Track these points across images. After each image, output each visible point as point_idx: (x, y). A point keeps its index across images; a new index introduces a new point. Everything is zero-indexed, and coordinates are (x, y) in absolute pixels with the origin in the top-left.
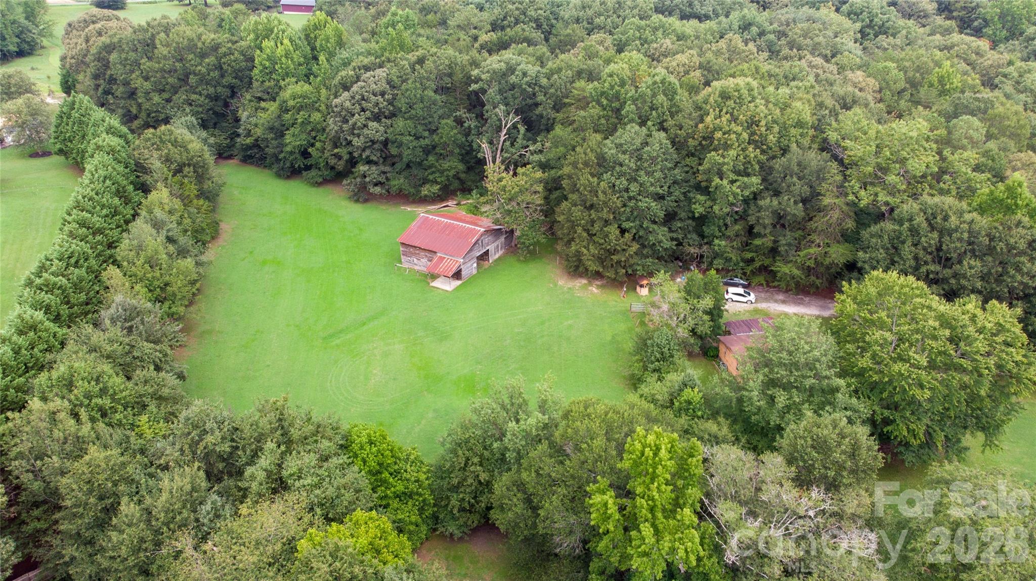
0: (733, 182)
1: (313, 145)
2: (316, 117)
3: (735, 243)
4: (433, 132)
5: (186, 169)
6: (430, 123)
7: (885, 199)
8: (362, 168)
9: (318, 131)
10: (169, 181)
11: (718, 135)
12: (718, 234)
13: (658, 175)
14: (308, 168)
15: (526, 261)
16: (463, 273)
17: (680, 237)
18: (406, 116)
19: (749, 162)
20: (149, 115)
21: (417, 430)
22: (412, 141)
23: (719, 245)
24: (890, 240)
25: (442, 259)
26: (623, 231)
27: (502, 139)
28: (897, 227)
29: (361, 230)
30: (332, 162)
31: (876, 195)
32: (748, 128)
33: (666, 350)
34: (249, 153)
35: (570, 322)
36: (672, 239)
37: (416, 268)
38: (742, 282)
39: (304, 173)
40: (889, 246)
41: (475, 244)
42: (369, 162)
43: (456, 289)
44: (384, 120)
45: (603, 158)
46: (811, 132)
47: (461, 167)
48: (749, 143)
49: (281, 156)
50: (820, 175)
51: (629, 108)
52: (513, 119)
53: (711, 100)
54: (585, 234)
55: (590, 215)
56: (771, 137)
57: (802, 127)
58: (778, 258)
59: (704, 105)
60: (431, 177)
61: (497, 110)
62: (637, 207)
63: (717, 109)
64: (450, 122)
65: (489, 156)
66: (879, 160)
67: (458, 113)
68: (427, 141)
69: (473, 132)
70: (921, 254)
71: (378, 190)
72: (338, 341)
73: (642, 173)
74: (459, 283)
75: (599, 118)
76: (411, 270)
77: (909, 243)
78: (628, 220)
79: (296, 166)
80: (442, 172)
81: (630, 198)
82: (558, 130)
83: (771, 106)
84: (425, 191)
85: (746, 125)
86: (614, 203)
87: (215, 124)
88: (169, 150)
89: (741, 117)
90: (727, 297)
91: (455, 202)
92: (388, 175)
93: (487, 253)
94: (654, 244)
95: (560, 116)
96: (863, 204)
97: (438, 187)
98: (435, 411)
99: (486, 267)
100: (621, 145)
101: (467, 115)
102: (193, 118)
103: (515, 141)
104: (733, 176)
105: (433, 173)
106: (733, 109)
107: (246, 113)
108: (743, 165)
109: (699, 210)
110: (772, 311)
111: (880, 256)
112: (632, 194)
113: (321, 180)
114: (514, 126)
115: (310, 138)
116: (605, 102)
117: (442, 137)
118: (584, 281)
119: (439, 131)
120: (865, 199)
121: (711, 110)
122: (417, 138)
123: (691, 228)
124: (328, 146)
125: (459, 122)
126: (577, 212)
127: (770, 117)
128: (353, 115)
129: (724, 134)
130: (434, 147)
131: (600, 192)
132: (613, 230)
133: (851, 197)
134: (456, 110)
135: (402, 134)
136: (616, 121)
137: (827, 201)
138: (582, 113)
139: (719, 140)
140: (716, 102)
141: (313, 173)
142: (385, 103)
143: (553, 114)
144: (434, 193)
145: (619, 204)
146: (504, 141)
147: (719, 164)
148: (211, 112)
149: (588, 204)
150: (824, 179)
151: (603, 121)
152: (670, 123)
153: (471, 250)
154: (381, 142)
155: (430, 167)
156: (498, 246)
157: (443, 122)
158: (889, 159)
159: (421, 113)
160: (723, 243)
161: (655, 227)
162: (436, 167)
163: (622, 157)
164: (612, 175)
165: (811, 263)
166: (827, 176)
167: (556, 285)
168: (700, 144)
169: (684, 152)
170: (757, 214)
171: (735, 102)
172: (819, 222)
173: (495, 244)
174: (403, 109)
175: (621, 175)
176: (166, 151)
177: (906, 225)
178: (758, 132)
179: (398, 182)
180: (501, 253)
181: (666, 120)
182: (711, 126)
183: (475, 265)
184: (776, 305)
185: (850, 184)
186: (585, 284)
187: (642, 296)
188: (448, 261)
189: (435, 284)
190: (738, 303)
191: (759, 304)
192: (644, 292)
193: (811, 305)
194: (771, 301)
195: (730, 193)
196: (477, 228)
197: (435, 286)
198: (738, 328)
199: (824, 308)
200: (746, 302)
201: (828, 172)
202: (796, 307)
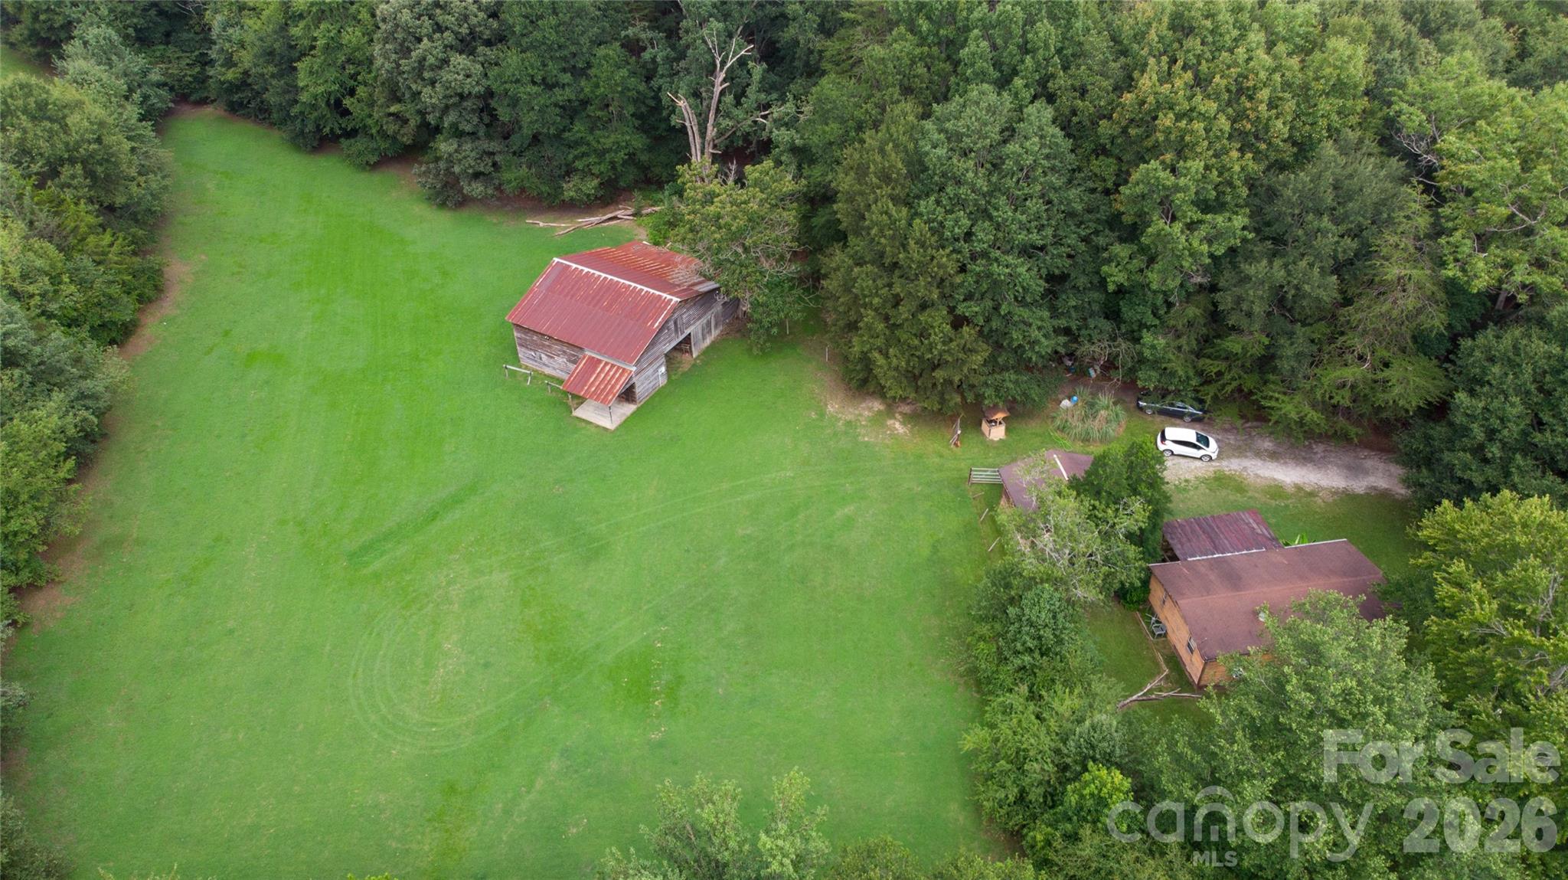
0: (1191, 226)
1: (352, 92)
2: (352, 36)
3: (1184, 341)
4: (579, 73)
5: (66, 171)
6: (574, 55)
8: (445, 146)
9: (360, 63)
10: (27, 201)
11: (1166, 120)
12: (1150, 320)
13: (1034, 205)
14: (351, 134)
15: (764, 354)
16: (638, 390)
17: (1074, 325)
18: (525, 41)
19: (1230, 184)
20: (35, 17)
21: (524, 806)
22: (538, 95)
23: (1153, 347)
24: (1535, 374)
25: (594, 363)
26: (958, 322)
27: (717, 90)
29: (445, 274)
30: (391, 128)
31: (1508, 265)
32: (1229, 104)
33: (1047, 634)
34: (236, 98)
35: (849, 510)
36: (1057, 331)
37: (547, 371)
38: (1191, 410)
39: (344, 143)
40: (1533, 388)
41: (661, 330)
42: (458, 134)
43: (626, 424)
44: (481, 49)
45: (921, 163)
46: (1363, 103)
47: (638, 141)
48: (1230, 138)
49: (295, 110)
50: (1381, 217)
51: (976, 47)
52: (740, 49)
53: (1153, 35)
54: (880, 326)
55: (890, 285)
56: (1279, 124)
57: (1342, 95)
58: (1271, 377)
59: (1136, 46)
60: (579, 164)
61: (705, 32)
62: (989, 275)
63: (1165, 59)
64: (614, 50)
65: (691, 124)
67: (630, 31)
68: (569, 93)
69: (660, 71)
71: (477, 189)
72: (377, 565)
73: (1002, 200)
74: (629, 409)
75: (913, 63)
76: (537, 376)
78: (969, 297)
79: (327, 130)
80: (601, 154)
81: (974, 257)
82: (828, 86)
83: (1281, 48)
84: (570, 190)
85: (1226, 96)
86: (940, 266)
87: (168, 35)
88: (25, 131)
89: (1217, 79)
90: (1161, 447)
91: (631, 211)
92: (498, 158)
93: (688, 339)
94: (1020, 346)
95: (833, 46)
96: (1478, 285)
97: (596, 182)
98: (566, 753)
99: (686, 367)
100: (959, 137)
101: (650, 34)
102: (110, 30)
103: (743, 94)
104: (1194, 214)
105: (584, 155)
106: (1199, 57)
107: (219, 17)
108: (1215, 188)
109: (1116, 276)
110: (1251, 479)
112: (978, 247)
113: (373, 159)
114: (742, 62)
115: (345, 78)
116: (924, 25)
117: (597, 86)
118: (877, 405)
119: (592, 72)
120: (1482, 274)
121: (1152, 61)
122: (549, 85)
123: (1096, 307)
124: (381, 97)
125: (634, 47)
126: (865, 278)
127: (1277, 77)
128: (419, 40)
129: (1179, 117)
130: (585, 103)
131: (912, 242)
132: (938, 320)
133: (1451, 271)
134: (626, 24)
135: (517, 81)
136: (948, 67)
137: (1390, 270)
138: (879, 51)
139: (1167, 132)
140: (1161, 38)
141: (359, 144)
142: (481, 15)
143: (819, 42)
144: (588, 196)
145: (952, 268)
146: (722, 93)
147: (1165, 188)
148: (153, 12)
149: (887, 261)
150: (1390, 221)
151: (921, 69)
152: (1062, 81)
153: (653, 344)
154: (478, 96)
155: (577, 143)
156: (709, 323)
157: (601, 51)
158: (1549, 190)
159: (554, 37)
160: (1161, 342)
161: (1025, 313)
162: (588, 144)
163: (960, 165)
164: (938, 202)
165: (1344, 398)
166: (1399, 216)
167: (822, 415)
168: (1124, 131)
169: (1088, 146)
170: (1238, 290)
171: (1203, 43)
172: (1368, 313)
173: (704, 320)
174: (517, 29)
175: (959, 202)
176: (17, 134)
178: (1252, 116)
179: (516, 174)
180: (715, 333)
181: (1053, 76)
182: (1151, 99)
183: (663, 369)
184: (1259, 463)
185: (1451, 239)
186: (879, 411)
187: (992, 441)
188: (607, 368)
189: (582, 412)
190: (1182, 461)
191: (1225, 463)
192: (997, 433)
193: (1329, 462)
194: (1248, 454)
195: (1186, 252)
196: (664, 295)
197: (584, 417)
198: (1189, 540)
199: (1354, 470)
200: (1200, 459)
201: (1401, 208)
202: (1298, 468)
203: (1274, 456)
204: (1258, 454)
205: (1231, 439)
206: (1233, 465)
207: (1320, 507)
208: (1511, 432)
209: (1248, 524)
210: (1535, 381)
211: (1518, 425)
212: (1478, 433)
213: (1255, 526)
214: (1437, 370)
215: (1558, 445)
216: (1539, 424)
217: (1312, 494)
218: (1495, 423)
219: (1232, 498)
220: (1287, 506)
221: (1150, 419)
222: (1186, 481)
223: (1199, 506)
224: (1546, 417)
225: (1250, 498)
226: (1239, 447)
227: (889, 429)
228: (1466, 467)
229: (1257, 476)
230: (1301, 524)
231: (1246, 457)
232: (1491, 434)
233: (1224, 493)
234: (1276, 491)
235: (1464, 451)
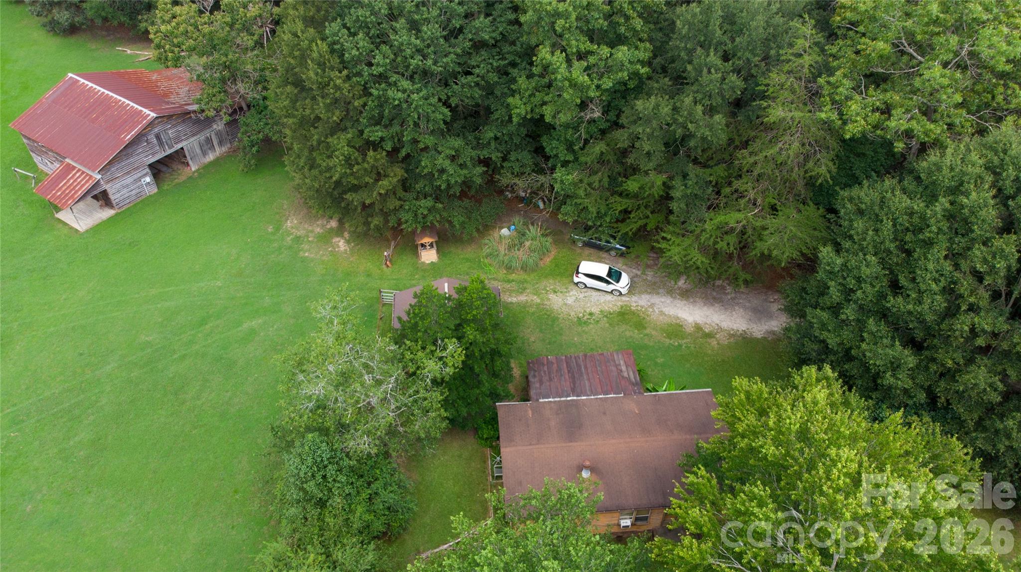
3: (596, 178)
7: (904, 126)
16: (114, 196)
17: (495, 156)
24: (896, 232)
25: (68, 170)
26: (366, 145)
28: (918, 205)
31: (887, 110)
35: (256, 323)
36: (475, 161)
38: (616, 245)
40: (892, 247)
41: (136, 142)
43: (96, 230)
66: (909, 23)
70: (965, 285)
74: (108, 213)
77: (939, 251)
90: (576, 280)
93: (180, 154)
96: (852, 130)
99: (183, 179)
110: (654, 316)
111: (866, 271)
112: (378, 71)
118: (332, 224)
123: (517, 140)
137: (777, 113)
150: (778, 59)
153: (125, 155)
156: (209, 140)
158: (936, 22)
166: (788, 53)
167: (278, 229)
172: (760, 155)
173: (201, 138)
177: (943, 202)
180: (220, 150)
183: (148, 179)
184: (668, 300)
185: (832, 79)
186: (332, 229)
187: (423, 263)
188: (78, 175)
189: (61, 216)
190: (594, 293)
191: (634, 298)
192: (429, 256)
193: (738, 304)
194: (661, 291)
195: (567, 83)
196: (145, 110)
197: (63, 219)
198: (550, 380)
199: (760, 313)
200: (611, 292)
201: (791, 45)
202: (705, 308)
203: (685, 294)
204: (670, 292)
205: (650, 275)
206: (641, 302)
207: (713, 350)
208: (867, 293)
209: (617, 366)
210: (895, 239)
211: (874, 286)
212: (835, 293)
213: (624, 368)
214: (821, 220)
215: (910, 313)
216: (895, 287)
217: (710, 335)
218: (851, 283)
219: (628, 334)
220: (680, 346)
221: (579, 251)
222: (591, 314)
223: (593, 340)
224: (903, 281)
225: (647, 335)
226: (655, 283)
227: (333, 246)
228: (823, 326)
229: (662, 313)
230: (688, 365)
231: (658, 293)
232: (848, 293)
233: (624, 327)
234: (675, 330)
235: (822, 309)
